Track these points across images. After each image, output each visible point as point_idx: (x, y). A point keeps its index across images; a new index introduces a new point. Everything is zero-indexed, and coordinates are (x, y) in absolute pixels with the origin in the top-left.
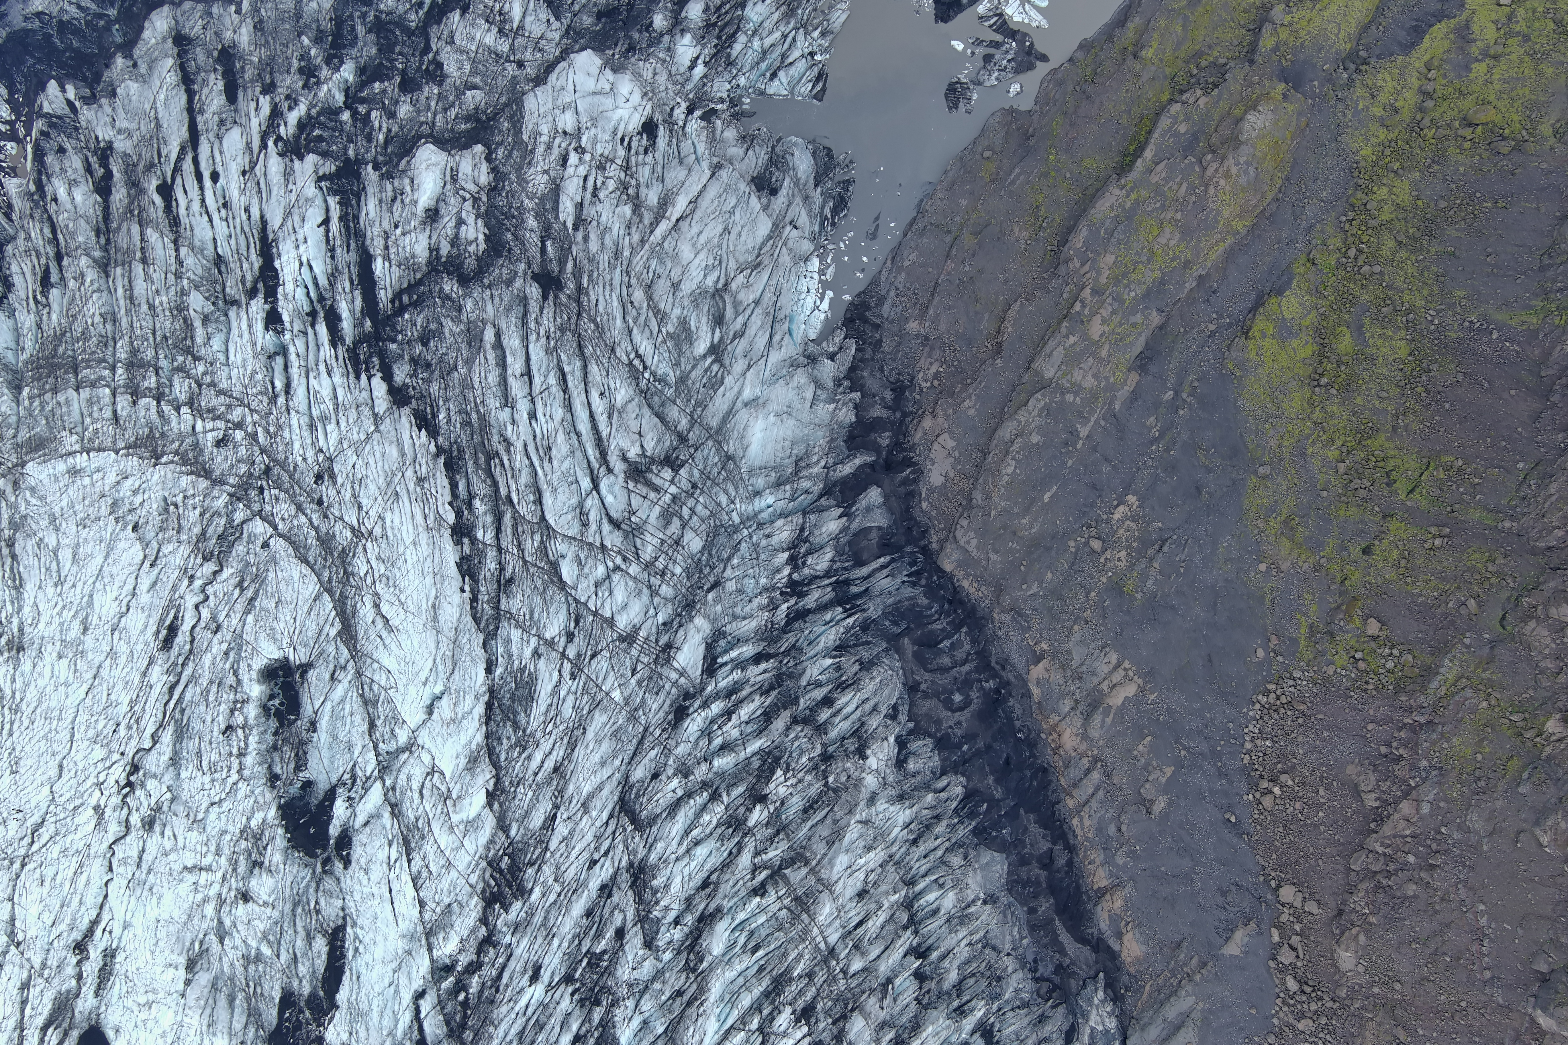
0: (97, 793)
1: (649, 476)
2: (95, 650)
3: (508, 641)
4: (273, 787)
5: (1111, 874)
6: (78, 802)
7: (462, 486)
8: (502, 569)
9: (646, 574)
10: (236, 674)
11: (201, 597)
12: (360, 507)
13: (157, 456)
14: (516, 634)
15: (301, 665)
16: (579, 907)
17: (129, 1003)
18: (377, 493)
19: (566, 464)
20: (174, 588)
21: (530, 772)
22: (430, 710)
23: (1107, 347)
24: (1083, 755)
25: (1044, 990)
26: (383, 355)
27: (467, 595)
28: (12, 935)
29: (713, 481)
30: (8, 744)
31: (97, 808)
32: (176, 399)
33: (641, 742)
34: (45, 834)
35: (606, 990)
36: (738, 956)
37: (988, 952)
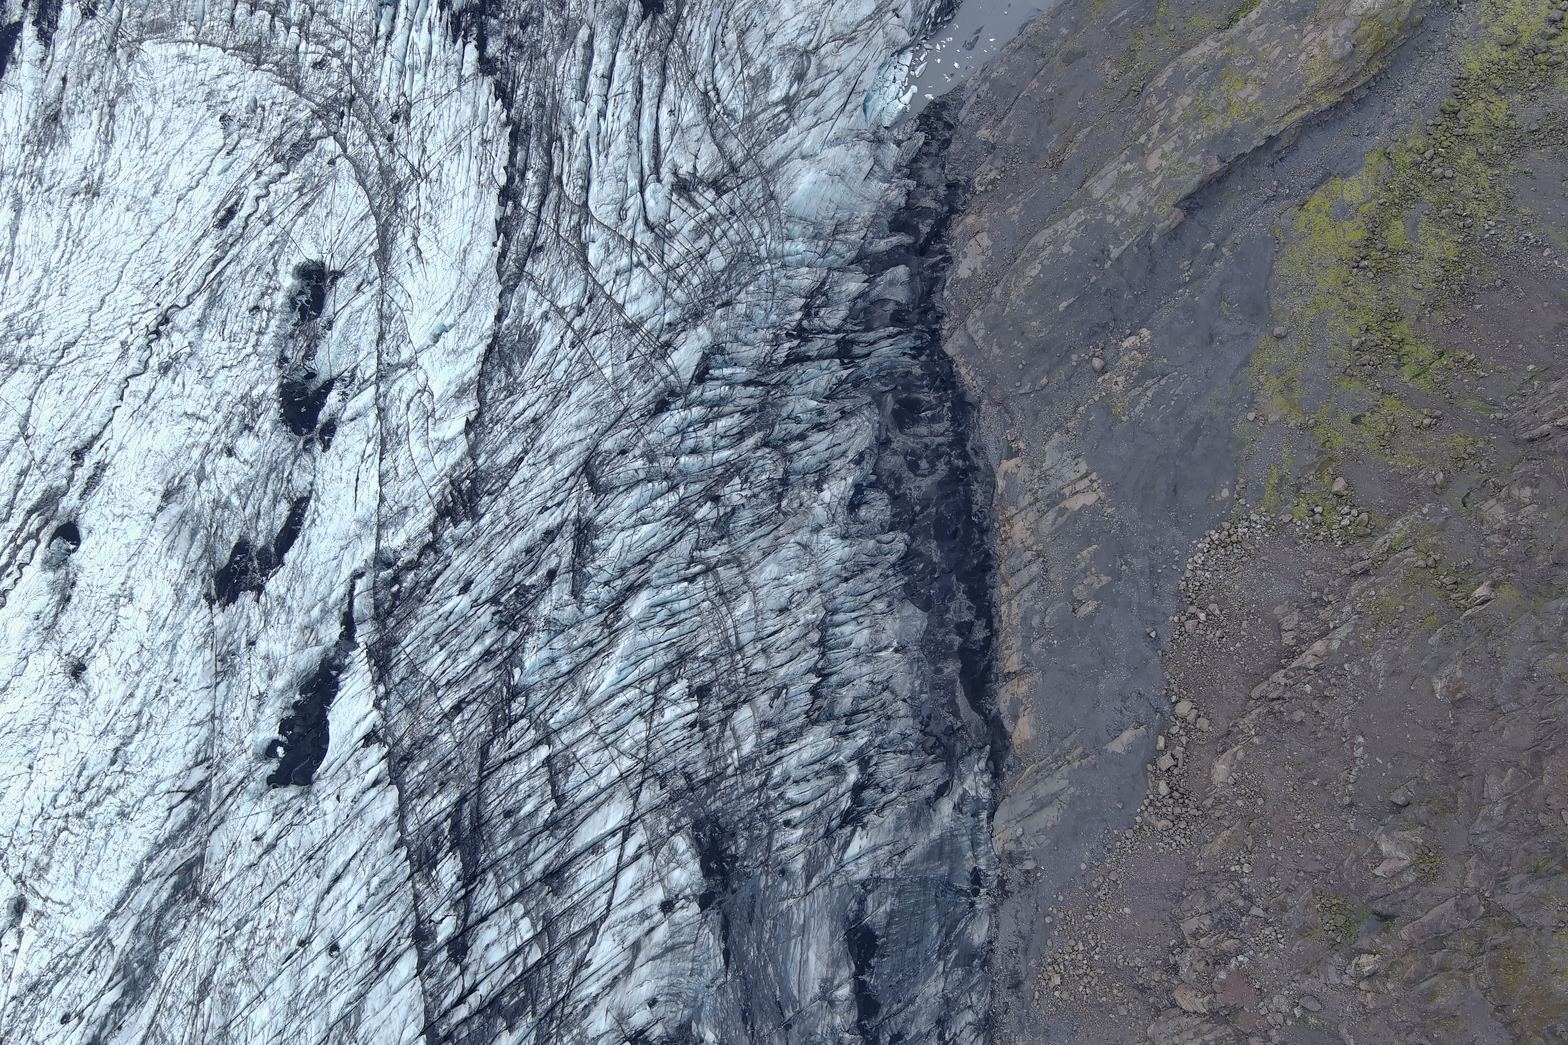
0: (128, 331)
1: (694, 194)
2: (159, 211)
3: (523, 299)
4: (280, 367)
5: (1024, 661)
6: (109, 334)
7: (520, 156)
8: (536, 235)
9: (665, 276)
10: (275, 264)
11: (264, 192)
12: (424, 151)
13: (258, 62)
14: (531, 295)
15: (334, 272)
16: (520, 541)
17: (106, 511)
18: (443, 142)
19: (620, 162)
20: (242, 178)
21: (510, 415)
22: (436, 338)
23: (1159, 179)
24: (1029, 548)
25: (929, 744)
26: (482, 27)
27: (498, 249)
28: (23, 428)
29: (751, 213)
30: (64, 270)
31: (123, 343)
32: (289, 20)
33: (618, 420)
34: (74, 352)
35: (525, 619)
36: (653, 627)
37: (886, 695)
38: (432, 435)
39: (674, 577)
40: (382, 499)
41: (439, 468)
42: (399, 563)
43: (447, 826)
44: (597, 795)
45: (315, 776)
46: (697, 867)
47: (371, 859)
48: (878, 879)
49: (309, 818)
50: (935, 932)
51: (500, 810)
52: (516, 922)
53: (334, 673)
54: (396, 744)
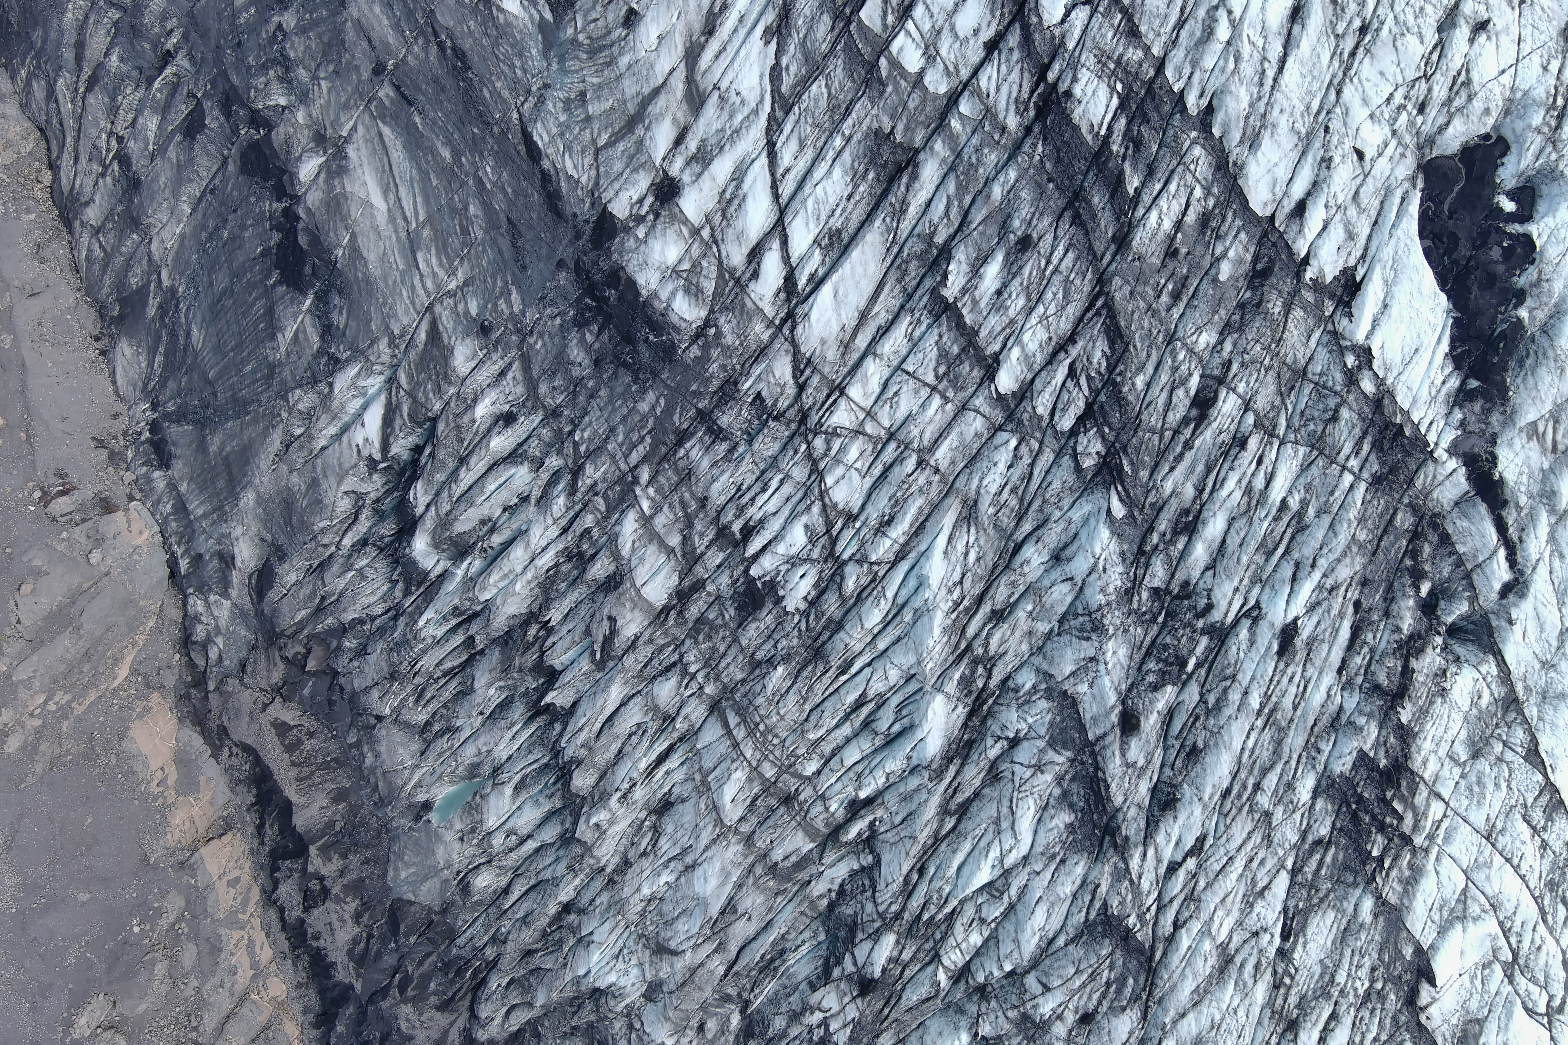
35: (1145, 619)
36: (895, 689)
37: (422, 717)
38: (1491, 925)
39: (891, 798)
40: (1533, 756)
41: (1446, 861)
42: (1439, 640)
43: (1133, 182)
44: (875, 341)
45: (1420, 183)
46: (641, 280)
47: (1248, 69)
48: (314, 382)
49: (1398, 99)
50: (195, 330)
51: (1044, 247)
52: (931, 54)
53: (1474, 384)
54: (1295, 293)
